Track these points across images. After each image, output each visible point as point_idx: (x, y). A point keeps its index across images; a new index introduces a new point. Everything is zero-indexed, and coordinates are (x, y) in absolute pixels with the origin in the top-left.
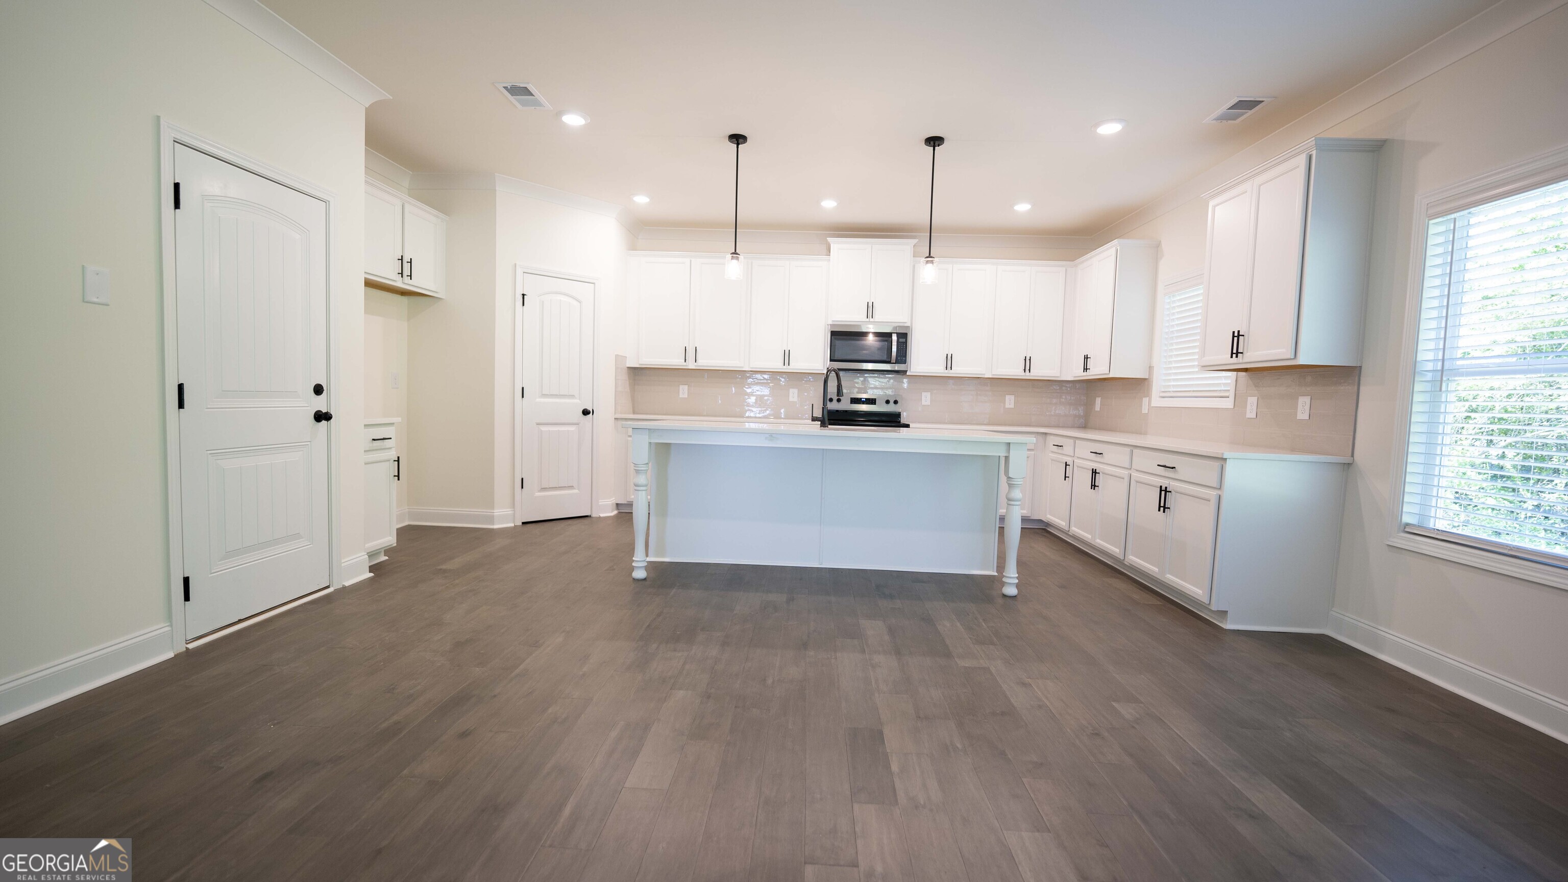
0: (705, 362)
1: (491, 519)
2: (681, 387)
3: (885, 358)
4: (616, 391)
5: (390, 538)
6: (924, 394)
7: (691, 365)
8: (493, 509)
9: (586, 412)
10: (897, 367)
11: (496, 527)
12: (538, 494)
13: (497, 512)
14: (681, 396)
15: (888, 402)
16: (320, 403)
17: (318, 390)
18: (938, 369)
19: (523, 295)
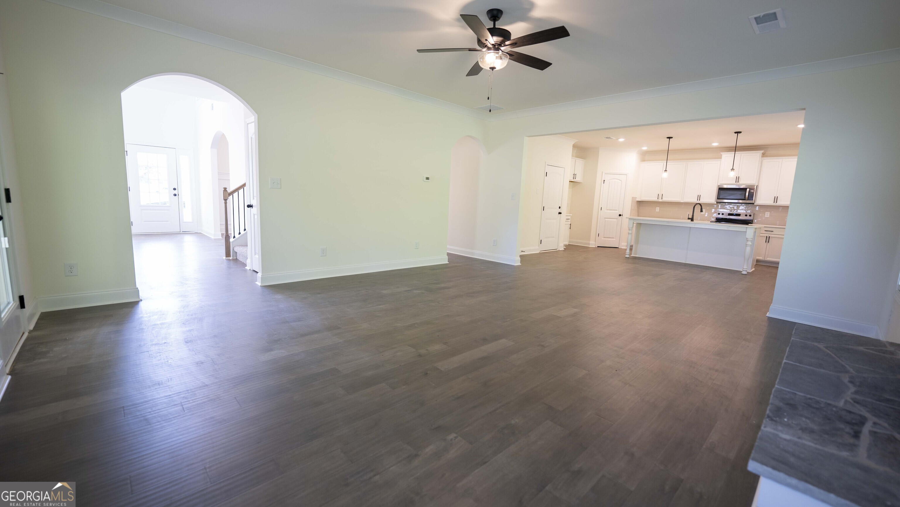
0: (665, 199)
1: (589, 244)
2: (657, 208)
3: (743, 198)
4: (631, 209)
5: (567, 243)
6: (766, 213)
7: (660, 200)
8: (589, 241)
9: (620, 215)
10: (748, 202)
11: (590, 246)
12: (603, 239)
13: (591, 242)
14: (657, 211)
15: (746, 215)
16: (560, 211)
17: (560, 208)
18: (771, 202)
19: (604, 180)
